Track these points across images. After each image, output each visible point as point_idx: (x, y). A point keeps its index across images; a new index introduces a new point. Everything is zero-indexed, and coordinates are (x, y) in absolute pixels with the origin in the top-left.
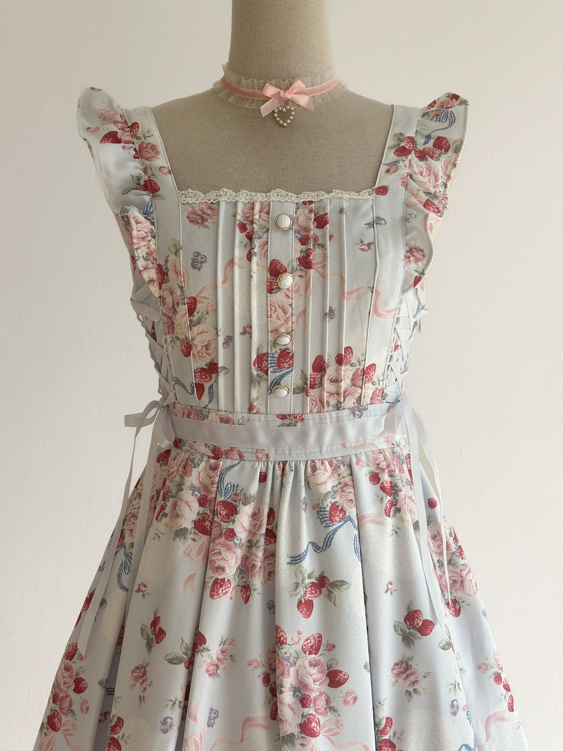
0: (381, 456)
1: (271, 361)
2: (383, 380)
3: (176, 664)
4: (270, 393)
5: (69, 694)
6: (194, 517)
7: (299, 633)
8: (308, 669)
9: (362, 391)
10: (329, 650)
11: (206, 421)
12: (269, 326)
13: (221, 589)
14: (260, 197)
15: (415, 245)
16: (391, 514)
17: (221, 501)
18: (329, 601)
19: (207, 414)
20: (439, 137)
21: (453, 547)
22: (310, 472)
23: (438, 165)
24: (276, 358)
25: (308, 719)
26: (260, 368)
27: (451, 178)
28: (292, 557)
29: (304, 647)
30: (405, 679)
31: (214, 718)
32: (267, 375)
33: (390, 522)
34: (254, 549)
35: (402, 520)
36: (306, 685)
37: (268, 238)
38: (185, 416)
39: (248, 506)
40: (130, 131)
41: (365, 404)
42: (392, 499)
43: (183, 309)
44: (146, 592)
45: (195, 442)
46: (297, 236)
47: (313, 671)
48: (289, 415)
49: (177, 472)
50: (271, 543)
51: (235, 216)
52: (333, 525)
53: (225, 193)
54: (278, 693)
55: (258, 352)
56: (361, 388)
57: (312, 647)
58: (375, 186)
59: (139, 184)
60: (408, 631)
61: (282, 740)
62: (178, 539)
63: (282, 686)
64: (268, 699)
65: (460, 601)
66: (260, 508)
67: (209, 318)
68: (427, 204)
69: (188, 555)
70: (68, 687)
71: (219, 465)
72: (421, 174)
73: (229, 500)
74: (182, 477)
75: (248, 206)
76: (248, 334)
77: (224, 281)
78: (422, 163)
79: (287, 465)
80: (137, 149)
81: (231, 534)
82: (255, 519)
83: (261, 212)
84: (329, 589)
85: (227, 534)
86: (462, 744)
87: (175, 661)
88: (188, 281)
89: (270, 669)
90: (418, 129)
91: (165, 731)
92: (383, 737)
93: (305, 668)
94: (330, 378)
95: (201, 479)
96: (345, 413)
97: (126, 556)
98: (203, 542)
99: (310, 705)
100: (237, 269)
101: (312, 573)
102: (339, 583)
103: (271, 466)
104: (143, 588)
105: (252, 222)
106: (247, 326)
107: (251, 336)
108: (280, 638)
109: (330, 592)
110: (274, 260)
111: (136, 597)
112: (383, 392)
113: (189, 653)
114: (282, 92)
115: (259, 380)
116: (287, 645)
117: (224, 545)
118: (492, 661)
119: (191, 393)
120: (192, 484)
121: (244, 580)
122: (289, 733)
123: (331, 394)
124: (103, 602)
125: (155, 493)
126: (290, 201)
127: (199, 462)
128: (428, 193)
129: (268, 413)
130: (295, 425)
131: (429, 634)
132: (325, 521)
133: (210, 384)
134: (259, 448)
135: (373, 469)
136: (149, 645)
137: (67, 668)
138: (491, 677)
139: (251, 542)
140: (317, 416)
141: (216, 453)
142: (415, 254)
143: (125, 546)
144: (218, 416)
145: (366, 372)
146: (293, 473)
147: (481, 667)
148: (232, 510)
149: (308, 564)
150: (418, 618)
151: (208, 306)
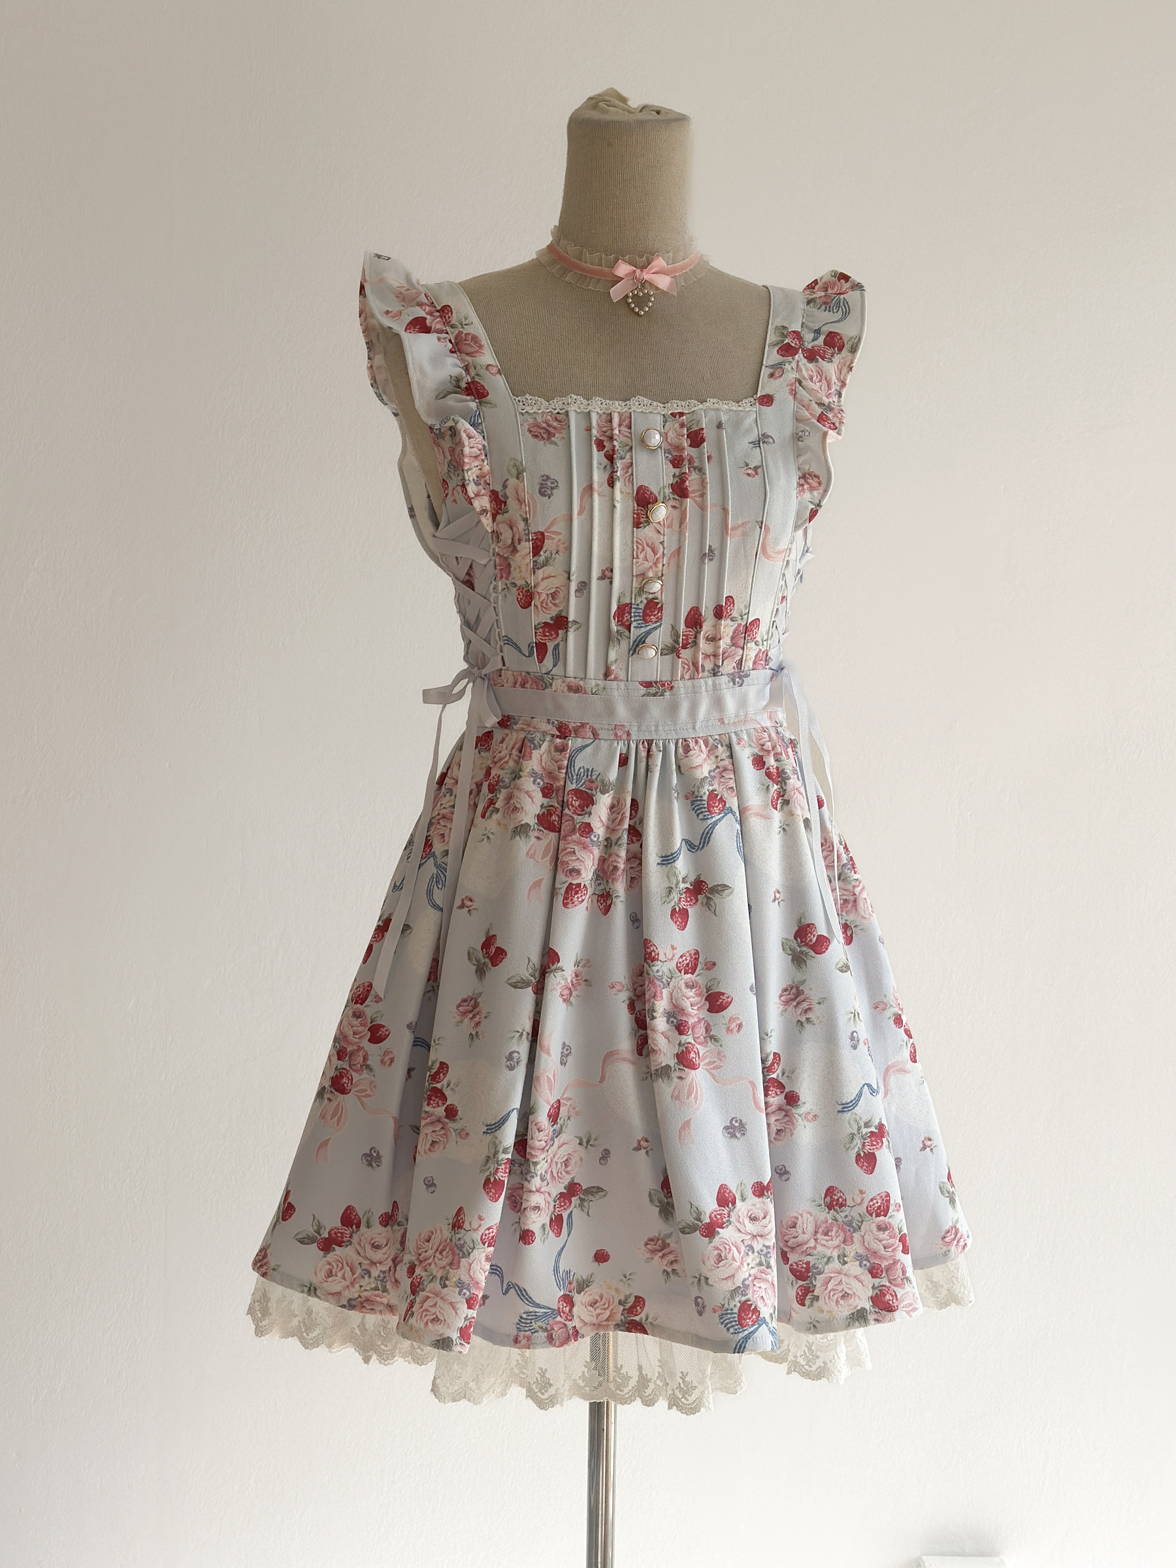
0: (765, 735)
1: (634, 613)
2: (767, 640)
3: (521, 988)
4: (632, 654)
5: (361, 1046)
6: (537, 810)
7: (673, 948)
8: (685, 991)
9: (743, 652)
10: (709, 969)
11: (549, 690)
12: (634, 570)
13: (576, 896)
14: (618, 406)
15: (809, 470)
16: (779, 806)
17: (572, 790)
18: (708, 911)
19: (551, 681)
20: (830, 332)
21: (844, 857)
22: (682, 753)
23: (831, 368)
24: (641, 609)
25: (686, 1048)
26: (620, 622)
27: (846, 384)
28: (662, 857)
29: (679, 965)
30: (796, 1007)
31: (567, 1055)
32: (630, 632)
33: (777, 816)
34: (615, 849)
35: (791, 814)
36: (683, 1010)
37: (632, 459)
38: (517, 686)
39: (607, 795)
40: (441, 316)
41: (746, 669)
42: (779, 789)
43: (526, 547)
44: (473, 907)
45: (532, 718)
46: (667, 457)
47: (690, 993)
48: (656, 682)
49: (510, 757)
50: (633, 842)
51: (589, 429)
52: (712, 817)
53: (574, 400)
54: (648, 1019)
55: (619, 602)
56: (743, 649)
57: (688, 965)
58: (757, 394)
59: (459, 387)
60: (799, 949)
61: (655, 1073)
62: (518, 838)
63: (654, 1011)
64: (633, 1030)
65: (853, 926)
66: (619, 799)
67: (560, 559)
68: (821, 418)
69: (532, 856)
70: (360, 1038)
71: (567, 745)
72: (811, 379)
73: (583, 789)
74: (517, 762)
75: (604, 417)
76: (607, 580)
77: (580, 513)
78: (811, 366)
79: (654, 745)
80: (453, 341)
81: (587, 829)
82: (614, 812)
83: (620, 425)
84: (708, 895)
85: (583, 829)
86: (863, 1083)
87: (520, 985)
88: (535, 512)
89: (635, 994)
90: (804, 321)
91: (511, 1068)
92: (769, 1075)
93: (680, 990)
94: (707, 636)
95: (543, 764)
96: (723, 680)
97: (437, 868)
98: (551, 841)
99: (688, 1032)
100: (596, 497)
101: (686, 876)
102: (720, 888)
103: (633, 746)
104: (468, 903)
105: (611, 438)
106: (607, 569)
107: (611, 582)
108: (651, 953)
109: (709, 899)
110: (641, 486)
111: (459, 915)
112: (767, 655)
113: (537, 975)
114: (638, 272)
115: (619, 637)
116: (659, 962)
117: (578, 843)
118: (891, 999)
119: (527, 655)
120: (533, 770)
121: (602, 887)
122: (663, 1064)
123: (707, 656)
124: (406, 928)
125: (474, 786)
126: (655, 412)
127: (541, 743)
128: (821, 404)
129: (629, 679)
130: (662, 695)
131: (825, 952)
132: (702, 812)
133: (556, 643)
134: (619, 724)
135: (756, 751)
136: (481, 971)
137: (357, 1015)
138: (889, 1018)
139: (609, 841)
140: (689, 683)
141: (563, 730)
142: (810, 481)
143: (434, 855)
144: (565, 684)
145: (748, 629)
146: (661, 753)
147: (878, 1006)
148: (587, 800)
149: (682, 866)
150: (811, 933)
151: (559, 543)
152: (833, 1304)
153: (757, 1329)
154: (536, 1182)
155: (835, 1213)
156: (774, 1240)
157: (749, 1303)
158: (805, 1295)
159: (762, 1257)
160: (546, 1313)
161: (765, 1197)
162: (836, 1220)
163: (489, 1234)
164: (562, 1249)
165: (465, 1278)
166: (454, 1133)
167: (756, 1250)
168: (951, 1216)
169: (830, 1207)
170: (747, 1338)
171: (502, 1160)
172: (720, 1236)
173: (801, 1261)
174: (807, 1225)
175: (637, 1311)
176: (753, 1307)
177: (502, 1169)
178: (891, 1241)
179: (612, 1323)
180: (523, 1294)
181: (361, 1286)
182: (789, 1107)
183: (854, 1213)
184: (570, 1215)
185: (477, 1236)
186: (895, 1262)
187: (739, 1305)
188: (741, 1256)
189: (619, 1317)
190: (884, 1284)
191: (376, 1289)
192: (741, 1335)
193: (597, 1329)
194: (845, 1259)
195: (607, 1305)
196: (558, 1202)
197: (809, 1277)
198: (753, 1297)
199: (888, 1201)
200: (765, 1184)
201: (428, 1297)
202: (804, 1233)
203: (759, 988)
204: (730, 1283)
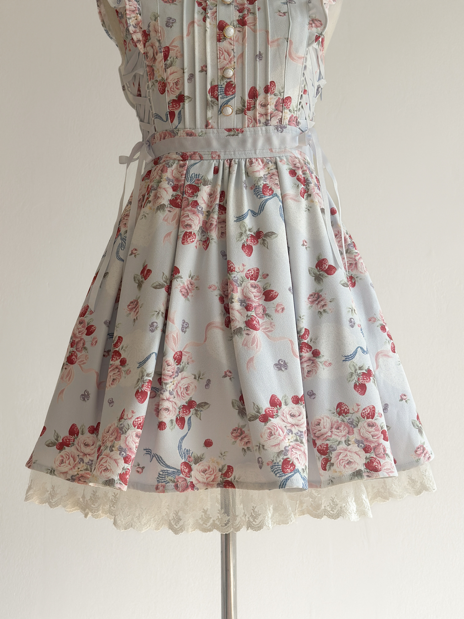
0: (297, 160)
1: (220, 90)
2: (297, 111)
3: (159, 288)
4: (220, 114)
5: (82, 338)
6: (170, 198)
7: (243, 265)
8: (250, 289)
9: (282, 114)
10: (265, 278)
11: (176, 137)
12: (219, 65)
13: (189, 238)
15: (315, 17)
16: (305, 197)
17: (188, 185)
18: (264, 246)
19: (177, 132)
21: (349, 241)
22: (249, 165)
24: (224, 88)
25: (251, 318)
26: (213, 96)
28: (238, 217)
29: (247, 275)
30: (317, 304)
31: (186, 328)
32: (218, 101)
33: (304, 202)
34: (211, 215)
35: (312, 201)
36: (249, 298)
37: (216, 10)
38: (162, 140)
39: (207, 186)
41: (285, 124)
42: (305, 187)
43: (160, 56)
44: (137, 253)
45: (169, 154)
46: (236, 8)
47: (254, 290)
48: (233, 129)
49: (157, 175)
50: (223, 214)
52: (265, 197)
54: (230, 304)
55: (211, 84)
56: (282, 112)
57: (252, 275)
60: (318, 273)
61: (234, 333)
62: (159, 212)
63: (232, 299)
64: (223, 312)
65: (355, 277)
66: (214, 189)
67: (178, 61)
69: (166, 220)
70: (82, 334)
71: (186, 163)
73: (194, 184)
74: (160, 176)
76: (204, 72)
77: (188, 35)
79: (233, 161)
81: (196, 204)
82: (212, 196)
84: (264, 238)
85: (193, 204)
86: (358, 346)
87: (158, 287)
88: (164, 36)
89: (224, 294)
91: (152, 331)
92: (302, 340)
93: (248, 288)
94: (261, 103)
95: (174, 175)
96: (271, 128)
97: (122, 240)
98: (176, 212)
99: (252, 310)
100: (196, 26)
101: (252, 228)
102: (270, 234)
103: (222, 162)
104: (135, 252)
106: (204, 66)
107: (206, 73)
108: (230, 268)
109: (264, 240)
110: (221, 21)
111: (131, 259)
112: (297, 120)
113: (168, 282)
115: (212, 104)
116: (235, 272)
117: (191, 211)
118: (378, 317)
119: (166, 120)
120: (168, 177)
121: (205, 237)
122: (238, 327)
124: (106, 274)
125: (141, 197)
127: (173, 164)
129: (219, 127)
130: (237, 135)
131: (333, 274)
133: (179, 110)
134: (214, 151)
135: (291, 167)
136: (140, 285)
137: (80, 322)
138: (378, 326)
139: (209, 211)
140: (252, 129)
141: (184, 157)
143: (121, 235)
144: (185, 132)
145: (286, 101)
146: (237, 165)
147: (371, 319)
148: (195, 189)
149: (249, 222)
150: (325, 264)
151: (177, 52)
152: (342, 467)
153: (293, 475)
154: (166, 395)
155: (343, 417)
156: (305, 429)
157: (288, 460)
158: (326, 464)
159: (298, 437)
160: (174, 471)
161: (299, 404)
162: (343, 421)
163: (138, 421)
164: (184, 436)
165: (123, 446)
166: (124, 373)
167: (294, 432)
168: (419, 440)
169: (340, 414)
170: (287, 479)
171: (146, 380)
172: (271, 422)
173: (323, 444)
174: (326, 424)
175: (229, 475)
176: (291, 462)
177: (146, 385)
178: (376, 433)
179: (215, 483)
180: (160, 460)
181: (79, 468)
182: (314, 358)
183: (354, 417)
184: (190, 419)
185: (131, 422)
186: (379, 444)
187: (282, 461)
188: (284, 434)
189: (219, 479)
190: (373, 456)
191: (87, 469)
192: (283, 478)
193: (207, 486)
194: (349, 442)
195: (212, 473)
196: (182, 410)
197: (328, 452)
198: (291, 456)
199: (374, 411)
200: (300, 397)
201: (103, 458)
202: (324, 428)
203: (294, 290)
204: (277, 448)
